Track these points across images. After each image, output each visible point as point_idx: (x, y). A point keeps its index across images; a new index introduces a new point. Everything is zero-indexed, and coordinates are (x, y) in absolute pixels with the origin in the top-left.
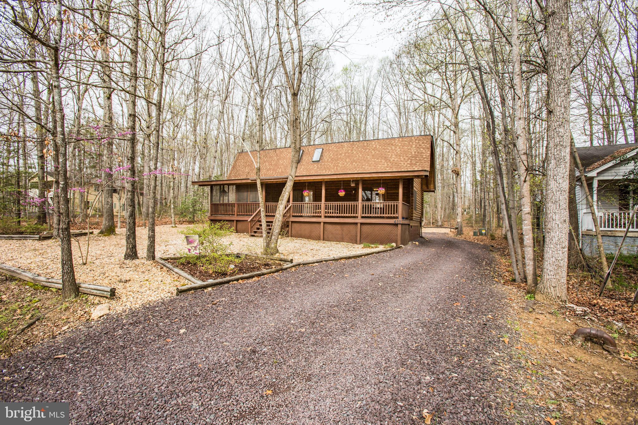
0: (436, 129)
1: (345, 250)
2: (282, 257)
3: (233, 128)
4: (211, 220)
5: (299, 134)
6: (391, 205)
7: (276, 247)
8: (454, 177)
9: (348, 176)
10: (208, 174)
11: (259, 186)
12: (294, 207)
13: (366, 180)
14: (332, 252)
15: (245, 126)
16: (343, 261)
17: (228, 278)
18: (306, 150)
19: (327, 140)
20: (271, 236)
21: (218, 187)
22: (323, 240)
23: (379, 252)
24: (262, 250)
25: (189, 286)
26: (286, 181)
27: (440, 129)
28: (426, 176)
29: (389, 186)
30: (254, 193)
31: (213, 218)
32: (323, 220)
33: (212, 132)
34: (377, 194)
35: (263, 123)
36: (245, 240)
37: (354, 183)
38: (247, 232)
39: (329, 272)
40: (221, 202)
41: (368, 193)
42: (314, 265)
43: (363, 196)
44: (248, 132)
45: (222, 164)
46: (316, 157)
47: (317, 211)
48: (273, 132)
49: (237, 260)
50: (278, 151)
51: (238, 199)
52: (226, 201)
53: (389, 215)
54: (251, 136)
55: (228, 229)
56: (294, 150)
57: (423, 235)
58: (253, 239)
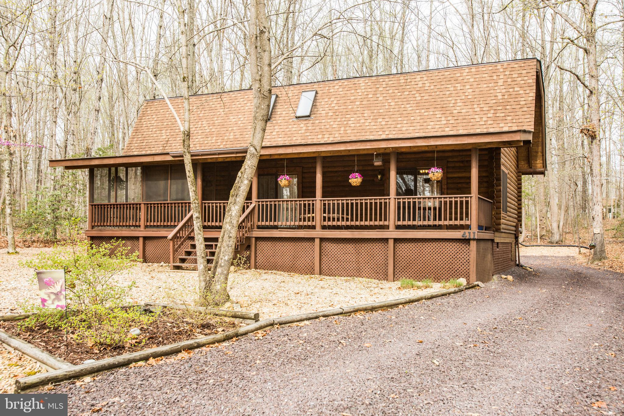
0: (548, 46)
1: (365, 294)
2: (237, 309)
3: (134, 52)
4: (92, 238)
5: (267, 62)
6: (456, 202)
7: (225, 289)
8: (586, 142)
9: (368, 146)
10: (84, 145)
11: (188, 167)
12: (261, 209)
13: (402, 153)
14: (337, 298)
15: (158, 48)
16: (359, 316)
17: (126, 356)
18: (281, 93)
19: (325, 73)
20: (216, 267)
21: (106, 171)
22: (320, 274)
23: (432, 297)
24: (197, 297)
25: (43, 376)
26: (245, 157)
27: (555, 46)
28: (527, 142)
29: (450, 165)
30: (180, 182)
31: (95, 233)
32: (318, 233)
33: (91, 59)
34: (427, 181)
35: (196, 41)
36: (163, 276)
37: (381, 158)
38: (167, 261)
39: (332, 339)
40: (113, 201)
41: (409, 178)
42: (302, 324)
43: (397, 184)
44: (165, 59)
45: (113, 125)
46: (304, 109)
47: (307, 215)
48: (215, 59)
49: (145, 319)
50: (226, 98)
51: (147, 195)
52: (122, 200)
53: (451, 223)
54: (172, 67)
55: (127, 255)
56: (258, 94)
57: (523, 262)
58: (179, 274)
